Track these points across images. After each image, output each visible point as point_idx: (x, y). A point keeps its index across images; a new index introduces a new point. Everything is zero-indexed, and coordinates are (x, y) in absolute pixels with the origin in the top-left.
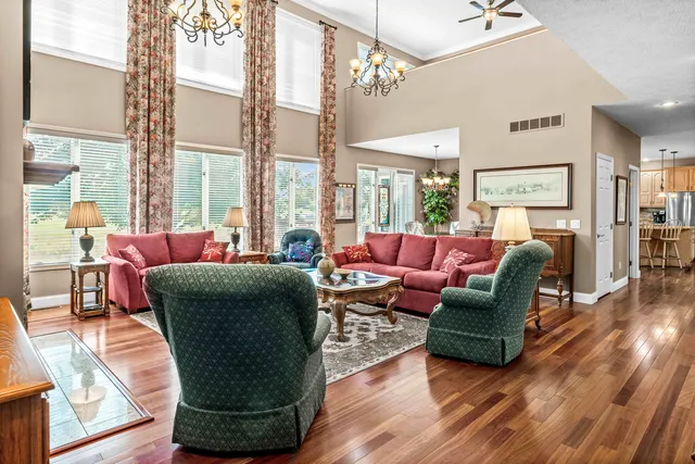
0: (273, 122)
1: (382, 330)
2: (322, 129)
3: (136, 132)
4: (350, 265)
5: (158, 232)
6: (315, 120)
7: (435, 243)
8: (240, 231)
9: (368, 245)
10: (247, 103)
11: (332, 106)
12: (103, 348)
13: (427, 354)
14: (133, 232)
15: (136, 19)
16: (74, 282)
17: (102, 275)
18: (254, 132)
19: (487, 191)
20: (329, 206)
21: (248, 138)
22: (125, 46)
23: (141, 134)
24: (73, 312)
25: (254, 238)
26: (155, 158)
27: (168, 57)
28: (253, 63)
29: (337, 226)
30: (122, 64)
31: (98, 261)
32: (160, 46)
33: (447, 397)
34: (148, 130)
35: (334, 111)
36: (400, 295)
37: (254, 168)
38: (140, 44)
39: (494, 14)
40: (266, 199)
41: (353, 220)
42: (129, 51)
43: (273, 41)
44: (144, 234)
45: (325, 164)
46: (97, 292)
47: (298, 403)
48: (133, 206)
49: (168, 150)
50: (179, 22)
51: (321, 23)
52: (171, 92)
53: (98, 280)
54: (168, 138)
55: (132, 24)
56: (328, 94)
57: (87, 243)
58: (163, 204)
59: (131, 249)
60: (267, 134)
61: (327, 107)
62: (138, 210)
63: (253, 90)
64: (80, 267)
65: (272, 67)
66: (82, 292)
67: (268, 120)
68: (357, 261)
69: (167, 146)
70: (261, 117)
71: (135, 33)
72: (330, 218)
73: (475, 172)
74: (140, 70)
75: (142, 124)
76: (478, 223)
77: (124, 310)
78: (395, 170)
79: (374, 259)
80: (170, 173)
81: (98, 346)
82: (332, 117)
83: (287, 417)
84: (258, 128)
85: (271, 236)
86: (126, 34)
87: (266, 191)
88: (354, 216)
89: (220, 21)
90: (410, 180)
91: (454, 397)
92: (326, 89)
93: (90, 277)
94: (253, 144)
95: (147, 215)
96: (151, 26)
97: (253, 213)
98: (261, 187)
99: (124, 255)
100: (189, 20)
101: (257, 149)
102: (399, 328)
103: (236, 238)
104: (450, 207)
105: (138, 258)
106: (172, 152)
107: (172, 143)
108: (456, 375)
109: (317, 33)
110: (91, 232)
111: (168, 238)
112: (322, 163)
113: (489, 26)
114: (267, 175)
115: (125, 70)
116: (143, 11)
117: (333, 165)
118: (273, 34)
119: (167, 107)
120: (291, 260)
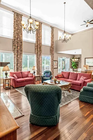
0: (42, 48)
1: (68, 94)
2: (51, 49)
3: (15, 51)
4: (59, 79)
5: (19, 71)
6: (50, 47)
7: (77, 74)
8: (35, 71)
9: (62, 74)
10: (36, 44)
11: (53, 44)
12: (10, 95)
13: (79, 101)
14: (15, 71)
15: (15, 28)
16: (4, 82)
17: (9, 81)
18: (38, 50)
19: (88, 63)
20: (52, 65)
21: (36, 52)
22: (13, 34)
23: (16, 51)
24: (4, 88)
25: (38, 72)
26: (19, 56)
27: (21, 36)
28: (37, 36)
29: (54, 69)
30: (12, 37)
31: (9, 78)
32: (19, 34)
33: (87, 112)
34: (17, 51)
35: (53, 45)
36: (71, 86)
37: (38, 58)
38: (16, 33)
39: (89, 24)
40: (40, 64)
41: (57, 68)
42: (14, 35)
43: (41, 31)
44: (17, 72)
45: (52, 57)
46: (8, 84)
47: (57, 115)
48: (15, 66)
49: (21, 55)
50: (25, 29)
51: (51, 27)
52: (22, 43)
53: (8, 81)
54: (21, 52)
55: (14, 29)
56: (52, 42)
57: (6, 74)
58: (20, 66)
59: (15, 75)
60: (40, 51)
61: (52, 45)
62: (15, 67)
63: (38, 42)
64: (5, 79)
65: (41, 37)
66: (6, 84)
67: (40, 48)
68: (60, 78)
69: (21, 54)
70: (39, 47)
71: (15, 31)
72: (53, 68)
73: (85, 58)
74: (16, 38)
75: (16, 49)
76: (86, 70)
77: (14, 88)
78: (66, 57)
79: (64, 77)
80: (22, 59)
81: (9, 95)
82: (53, 47)
83: (55, 118)
84: (38, 49)
85: (41, 72)
86: (13, 31)
87: (40, 62)
88: (58, 67)
89: (34, 29)
90: (69, 59)
91: (88, 113)
92: (52, 41)
93: (7, 81)
94: (38, 53)
95: (17, 68)
96: (18, 29)
97: (37, 67)
98: (39, 62)
99: (13, 76)
100: (27, 28)
101: (38, 54)
102: (71, 94)
103: (34, 72)
104: (78, 65)
105: (16, 77)
106: (22, 55)
107: (22, 53)
108: (87, 106)
109: (50, 29)
110: (7, 72)
111: (21, 72)
112: (51, 56)
113: (87, 26)
114: (40, 59)
115: (13, 38)
116: (16, 26)
117: (53, 57)
118: (41, 30)
119: (21, 46)
120: (46, 77)
